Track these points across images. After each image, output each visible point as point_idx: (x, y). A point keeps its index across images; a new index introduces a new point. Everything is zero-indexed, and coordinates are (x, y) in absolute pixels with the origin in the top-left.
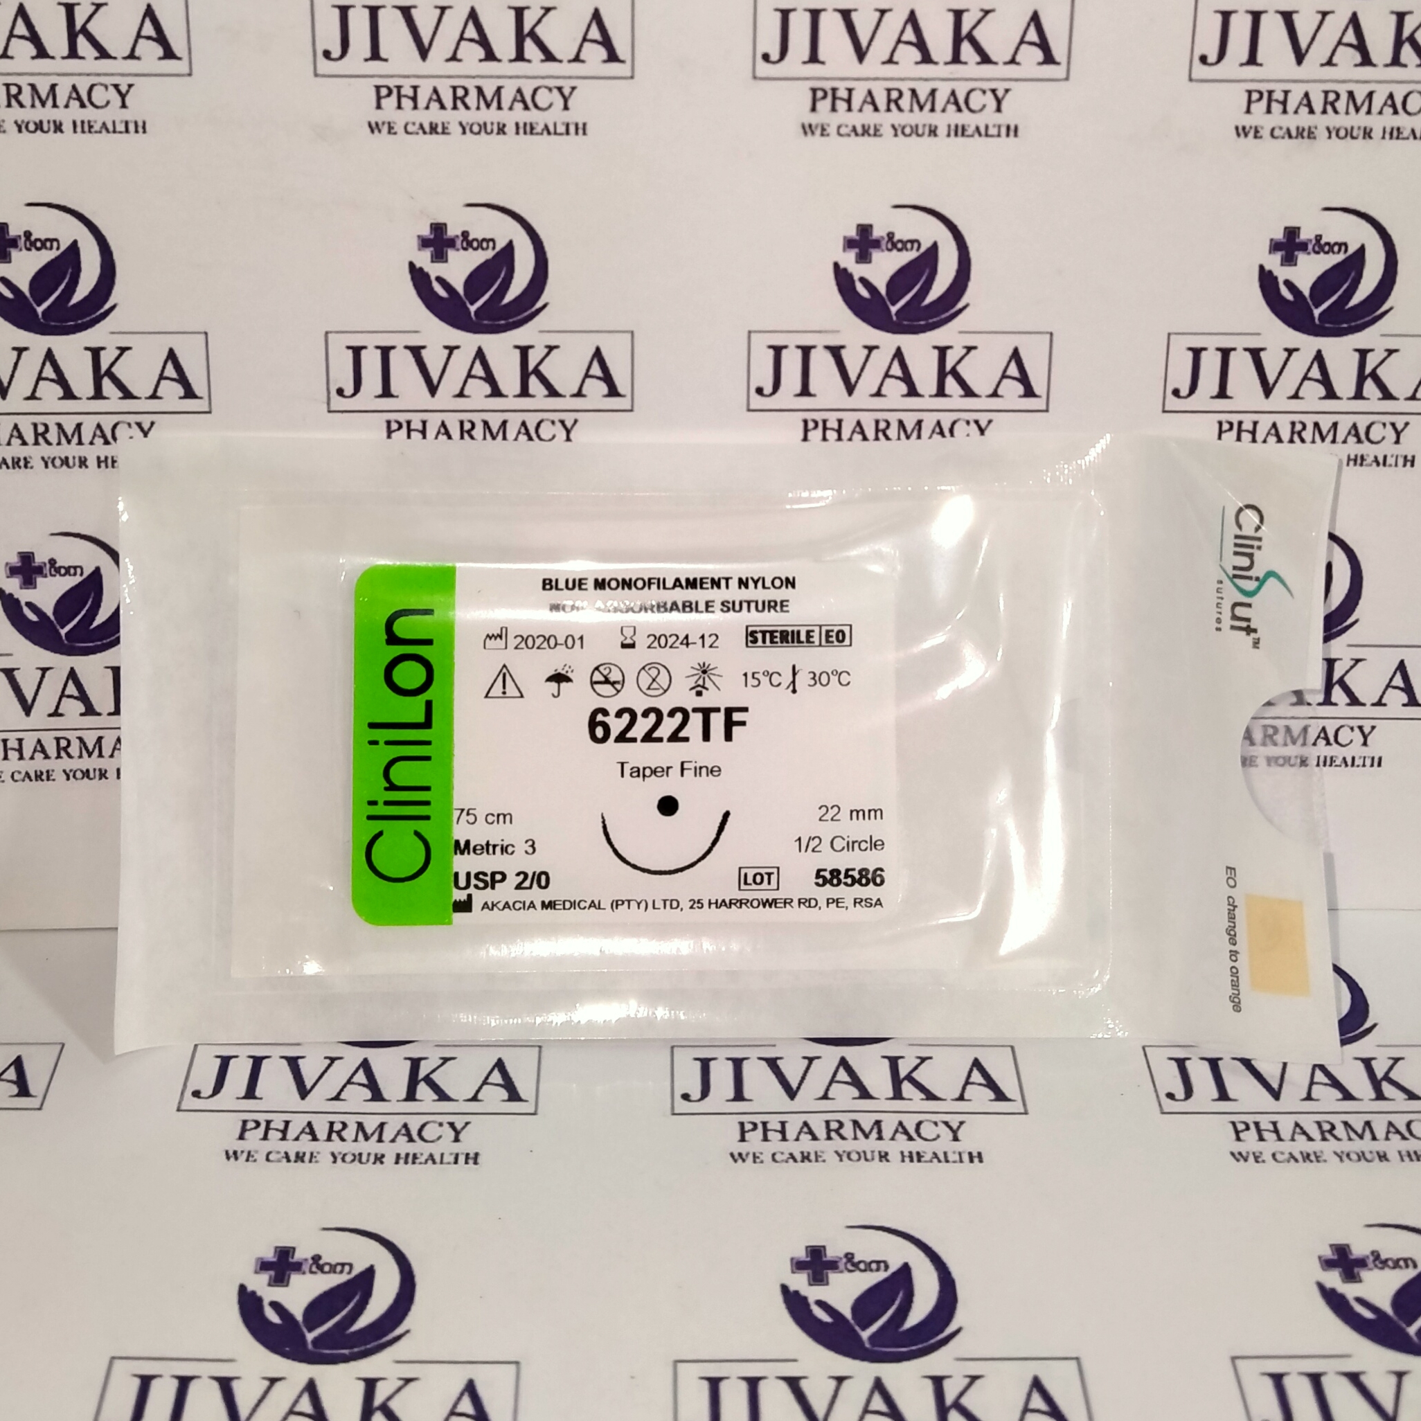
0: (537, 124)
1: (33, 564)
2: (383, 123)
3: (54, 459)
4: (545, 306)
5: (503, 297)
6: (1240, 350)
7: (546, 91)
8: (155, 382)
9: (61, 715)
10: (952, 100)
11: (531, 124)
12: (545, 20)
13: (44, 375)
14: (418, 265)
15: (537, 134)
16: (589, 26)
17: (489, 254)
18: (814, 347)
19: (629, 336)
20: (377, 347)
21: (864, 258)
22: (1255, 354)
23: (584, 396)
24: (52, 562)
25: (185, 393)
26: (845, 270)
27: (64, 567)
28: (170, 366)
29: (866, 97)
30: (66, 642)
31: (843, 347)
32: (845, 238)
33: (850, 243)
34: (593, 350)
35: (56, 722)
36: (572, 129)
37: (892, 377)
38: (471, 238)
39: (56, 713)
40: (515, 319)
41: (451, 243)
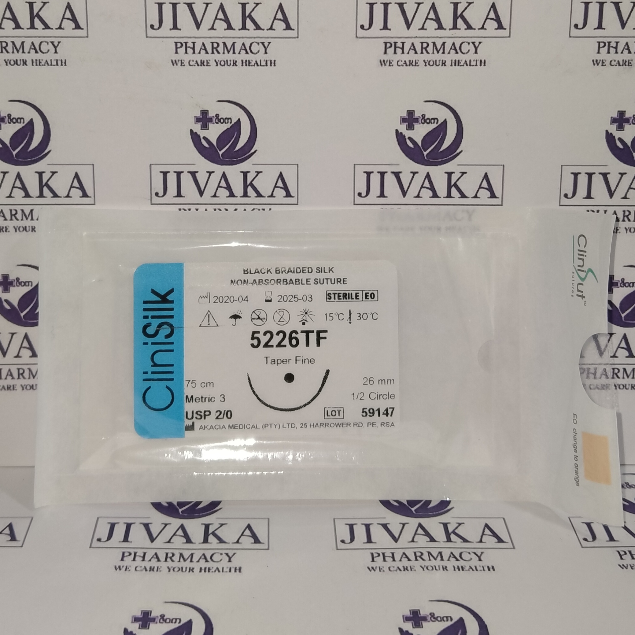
0: (252, 61)
1: (9, 280)
2: (179, 60)
3: (20, 227)
4: (255, 152)
5: (235, 148)
6: (597, 173)
7: (257, 44)
8: (69, 189)
9: (20, 357)
10: (453, 48)
11: (249, 60)
12: (255, 9)
13: (16, 185)
14: (194, 131)
15: (252, 66)
16: (277, 12)
17: (229, 125)
18: (386, 172)
19: (296, 166)
20: (175, 172)
21: (410, 127)
22: (605, 175)
23: (274, 197)
24: (18, 279)
25: (83, 194)
26: (401, 133)
27: (23, 282)
28: (76, 181)
29: (411, 46)
30: (23, 320)
31: (400, 172)
32: (401, 117)
33: (403, 120)
34: (279, 173)
35: (17, 361)
36: (269, 63)
37: (425, 187)
38: (220, 118)
39: (18, 356)
40: (241, 158)
41: (210, 120)
